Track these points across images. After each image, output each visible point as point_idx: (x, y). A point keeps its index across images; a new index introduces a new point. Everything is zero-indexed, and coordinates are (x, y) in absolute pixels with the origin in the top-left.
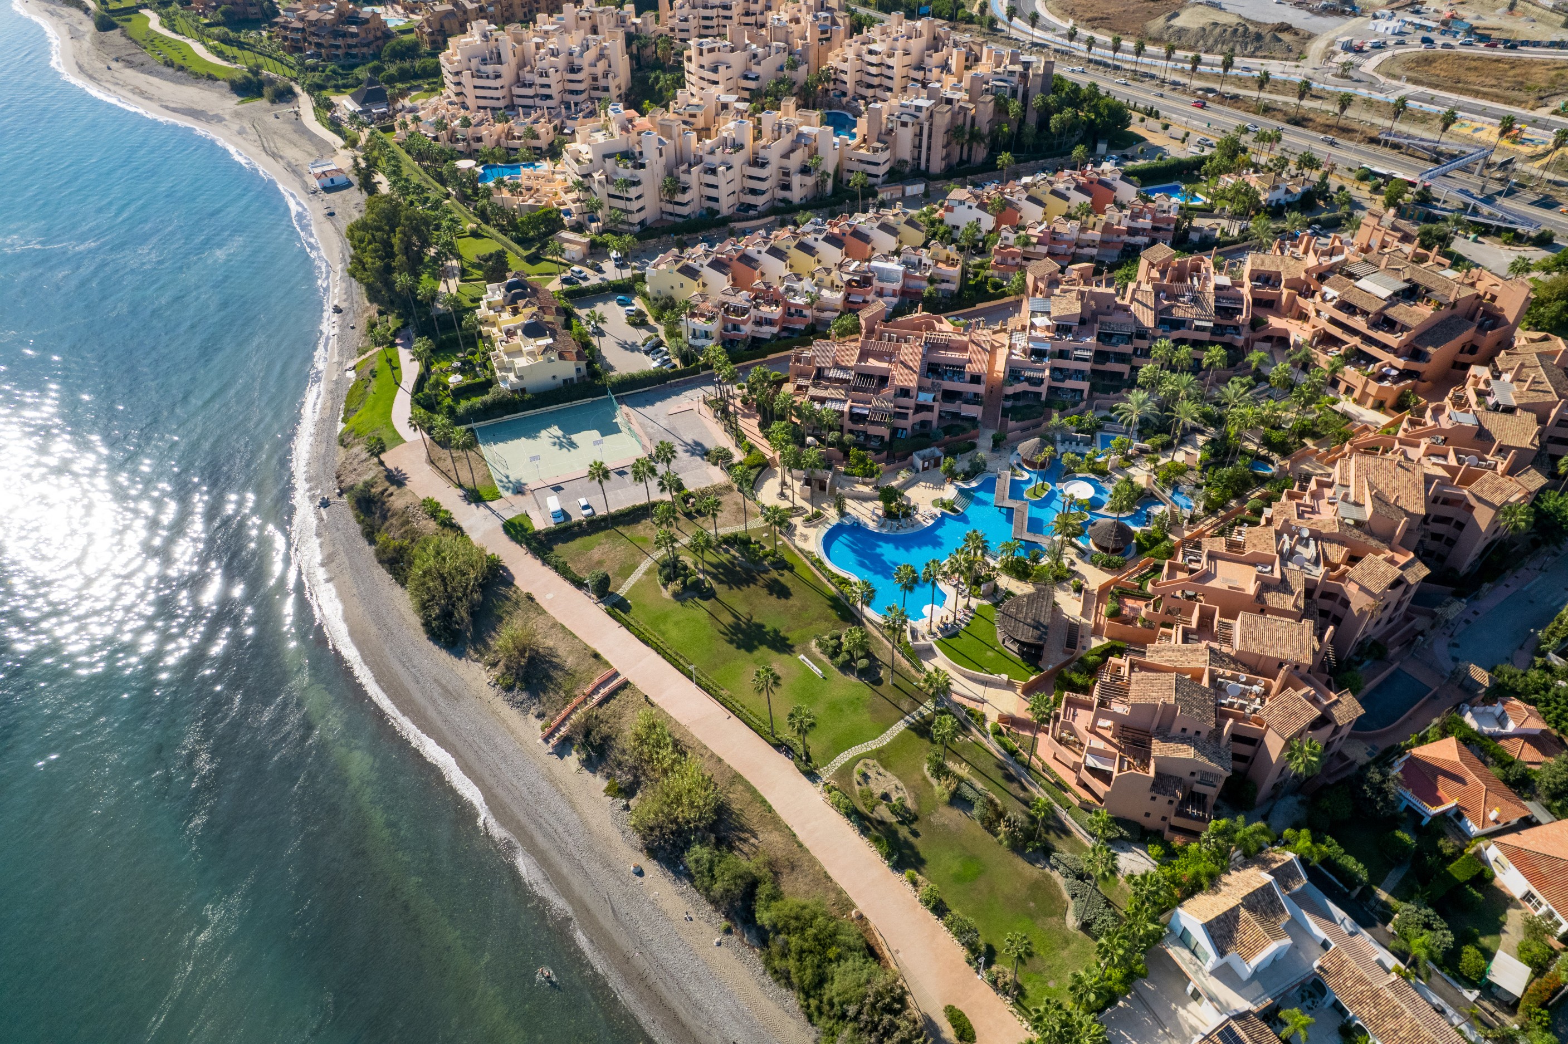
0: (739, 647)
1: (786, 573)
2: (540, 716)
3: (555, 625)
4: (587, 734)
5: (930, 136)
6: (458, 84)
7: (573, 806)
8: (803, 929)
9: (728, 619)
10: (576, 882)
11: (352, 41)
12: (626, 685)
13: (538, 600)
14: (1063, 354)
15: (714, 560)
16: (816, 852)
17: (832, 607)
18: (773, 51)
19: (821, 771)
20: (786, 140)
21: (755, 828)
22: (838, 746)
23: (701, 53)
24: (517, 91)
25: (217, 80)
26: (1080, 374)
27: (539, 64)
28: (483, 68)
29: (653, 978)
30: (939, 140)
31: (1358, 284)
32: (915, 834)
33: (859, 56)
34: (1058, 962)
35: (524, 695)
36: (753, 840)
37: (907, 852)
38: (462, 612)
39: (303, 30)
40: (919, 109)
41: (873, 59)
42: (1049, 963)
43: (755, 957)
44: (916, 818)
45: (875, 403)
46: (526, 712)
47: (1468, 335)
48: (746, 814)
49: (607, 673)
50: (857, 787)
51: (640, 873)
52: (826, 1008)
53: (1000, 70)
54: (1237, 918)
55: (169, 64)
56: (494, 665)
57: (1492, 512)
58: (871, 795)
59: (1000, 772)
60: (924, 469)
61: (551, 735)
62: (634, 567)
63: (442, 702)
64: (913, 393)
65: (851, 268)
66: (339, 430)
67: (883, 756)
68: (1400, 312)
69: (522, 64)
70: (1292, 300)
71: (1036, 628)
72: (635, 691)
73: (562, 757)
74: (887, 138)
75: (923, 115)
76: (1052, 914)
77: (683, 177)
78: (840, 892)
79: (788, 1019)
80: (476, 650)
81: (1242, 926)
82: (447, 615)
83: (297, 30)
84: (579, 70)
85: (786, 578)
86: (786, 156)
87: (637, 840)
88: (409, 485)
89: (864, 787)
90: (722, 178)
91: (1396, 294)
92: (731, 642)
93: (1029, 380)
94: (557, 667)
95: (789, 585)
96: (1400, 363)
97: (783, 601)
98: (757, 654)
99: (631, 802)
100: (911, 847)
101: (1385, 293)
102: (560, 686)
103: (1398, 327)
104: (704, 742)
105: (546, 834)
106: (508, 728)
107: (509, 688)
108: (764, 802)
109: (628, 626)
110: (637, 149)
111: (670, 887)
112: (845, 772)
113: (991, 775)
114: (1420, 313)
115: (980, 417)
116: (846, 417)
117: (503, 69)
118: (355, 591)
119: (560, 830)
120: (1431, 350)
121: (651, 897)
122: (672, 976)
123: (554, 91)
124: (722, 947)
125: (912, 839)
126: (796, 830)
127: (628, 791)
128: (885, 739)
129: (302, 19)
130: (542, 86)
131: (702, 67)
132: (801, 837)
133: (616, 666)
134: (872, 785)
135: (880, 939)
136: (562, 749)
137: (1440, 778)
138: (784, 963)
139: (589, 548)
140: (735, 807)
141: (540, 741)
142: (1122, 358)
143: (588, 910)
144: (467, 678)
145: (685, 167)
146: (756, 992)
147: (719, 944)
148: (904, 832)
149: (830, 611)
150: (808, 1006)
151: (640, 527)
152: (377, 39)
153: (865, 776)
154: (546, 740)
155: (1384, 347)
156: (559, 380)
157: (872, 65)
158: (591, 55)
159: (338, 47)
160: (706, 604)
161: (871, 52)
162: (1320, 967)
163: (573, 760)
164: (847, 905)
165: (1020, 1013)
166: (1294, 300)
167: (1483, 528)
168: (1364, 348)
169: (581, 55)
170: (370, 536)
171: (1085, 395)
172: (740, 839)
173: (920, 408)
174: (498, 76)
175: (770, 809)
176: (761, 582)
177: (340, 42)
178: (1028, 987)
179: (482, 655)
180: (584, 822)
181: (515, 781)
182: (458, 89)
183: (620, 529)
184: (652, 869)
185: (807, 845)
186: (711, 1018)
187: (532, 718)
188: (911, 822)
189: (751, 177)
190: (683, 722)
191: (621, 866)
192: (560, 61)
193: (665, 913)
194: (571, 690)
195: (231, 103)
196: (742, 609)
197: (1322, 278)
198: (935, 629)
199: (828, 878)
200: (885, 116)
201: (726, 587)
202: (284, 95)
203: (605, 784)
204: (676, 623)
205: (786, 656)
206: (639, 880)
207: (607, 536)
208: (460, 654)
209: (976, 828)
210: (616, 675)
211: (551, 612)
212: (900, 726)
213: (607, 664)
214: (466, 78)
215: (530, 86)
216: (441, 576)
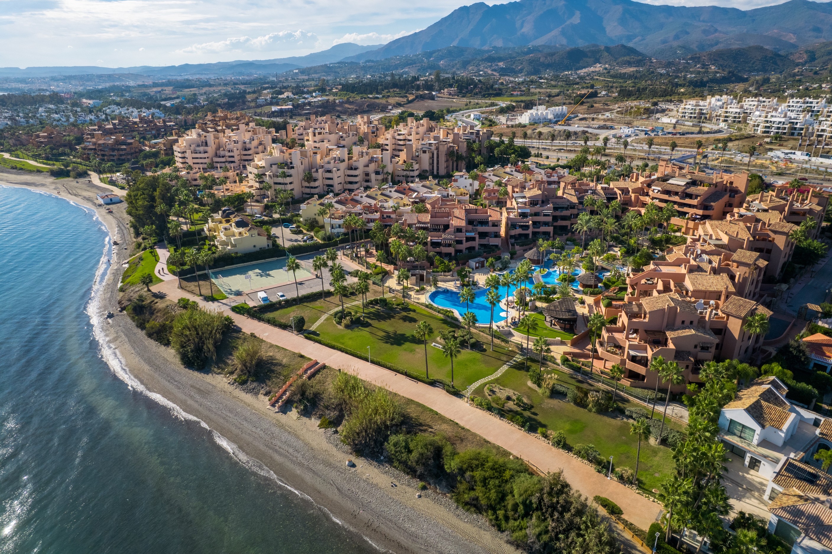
0: (392, 345)
1: (411, 312)
2: (266, 394)
3: (272, 346)
4: (303, 393)
5: (438, 157)
6: (183, 158)
7: (297, 437)
8: (483, 465)
9: (381, 334)
10: (308, 477)
11: (121, 153)
12: (324, 367)
13: (259, 336)
14: (536, 214)
15: (366, 311)
16: (474, 430)
17: (443, 323)
18: (351, 135)
19: (463, 392)
20: (366, 159)
21: (430, 423)
22: (471, 381)
23: (315, 135)
24: (216, 159)
25: (42, 172)
26: (546, 224)
27: (228, 147)
28: (198, 149)
29: (376, 524)
30: (443, 159)
31: (669, 182)
32: (536, 414)
33: (394, 138)
34: (655, 463)
35: (255, 384)
36: (430, 430)
37: (533, 422)
38: (209, 345)
39: (95, 149)
40: (430, 144)
41: (401, 137)
42: (649, 465)
43: (448, 499)
44: (532, 407)
45: (443, 236)
46: (257, 394)
47: (726, 198)
48: (421, 417)
49: (310, 363)
50: (489, 397)
51: (354, 466)
52: (510, 513)
53: (466, 132)
54: (761, 406)
55: (13, 168)
56: (232, 373)
57: (784, 237)
58: (500, 399)
59: (574, 380)
60: (477, 268)
61: (277, 401)
62: (318, 318)
63: (197, 397)
64: (464, 230)
65: (414, 196)
66: (119, 286)
67: (499, 381)
68: (692, 190)
69: (218, 148)
70: (637, 199)
71: (569, 312)
72: (331, 369)
73: (285, 413)
74: (417, 158)
75: (433, 148)
77: (314, 175)
78: (499, 448)
79: (482, 532)
80: (219, 368)
81: (766, 411)
82: (199, 349)
83: (91, 149)
84: (249, 149)
85: (412, 315)
86: (367, 166)
87: (348, 448)
88: (168, 298)
89: (494, 396)
90: (334, 175)
91: (688, 183)
92: (387, 343)
93: (521, 227)
94: (276, 365)
95: (415, 317)
96: (700, 212)
97: (413, 323)
99: (338, 429)
100: (535, 420)
101: (683, 183)
102: (280, 374)
103: (694, 197)
105: (281, 454)
106: (245, 403)
107: (243, 383)
108: (431, 410)
109: (320, 342)
110: (289, 161)
111: (376, 470)
112: (479, 391)
114: (702, 189)
115: (500, 245)
116: (429, 244)
117: (208, 149)
118: (133, 351)
119: (291, 450)
120: (712, 204)
121: (364, 477)
122: (391, 521)
123: (236, 159)
124: (423, 498)
125: (534, 416)
126: (457, 421)
127: (335, 423)
128: (499, 373)
129: (94, 144)
130: (230, 157)
131: (315, 142)
132: (462, 424)
133: (316, 359)
134: (498, 394)
135: (535, 468)
136: (285, 409)
137: (824, 348)
138: (472, 494)
139: (287, 313)
140: (413, 415)
141: (269, 407)
142: (564, 218)
143: (319, 492)
144: (214, 383)
145: (315, 170)
146: (455, 521)
147: (420, 496)
148: (527, 414)
149: (443, 325)
150: (497, 519)
151: (317, 302)
152: (136, 152)
153: (492, 391)
154: (273, 405)
155: (690, 206)
156: (257, 249)
157: (400, 140)
158: (255, 143)
159: (113, 156)
160: (366, 329)
161: (399, 135)
162: (820, 433)
163: (294, 414)
164: (506, 453)
165: (644, 493)
166: (638, 198)
167: (782, 248)
168: (680, 209)
169: (250, 143)
170: (141, 326)
171: (552, 235)
172: (421, 430)
173: (468, 239)
174: (206, 152)
175: (437, 414)
176: (397, 317)
177: (115, 153)
178: (643, 479)
179: (223, 369)
180: (307, 444)
181: (254, 429)
182: (183, 160)
183: (305, 304)
184: (361, 463)
185: (467, 427)
186: (426, 541)
187: (261, 397)
188: (530, 409)
189: (349, 176)
190: (367, 380)
191: (339, 465)
192: (240, 145)
193: (377, 485)
194: (288, 375)
195: (51, 179)
196: (389, 329)
197: (649, 186)
198: (509, 325)
199: (488, 442)
200: (414, 149)
201: (376, 321)
202: (84, 174)
203: (318, 422)
204: (350, 339)
205: (422, 345)
206: (353, 469)
207: (297, 308)
208: (207, 372)
209: (571, 407)
210: (317, 363)
211: (269, 341)
212: (505, 368)
213: (310, 359)
214: (188, 154)
215: (223, 157)
216: (195, 327)
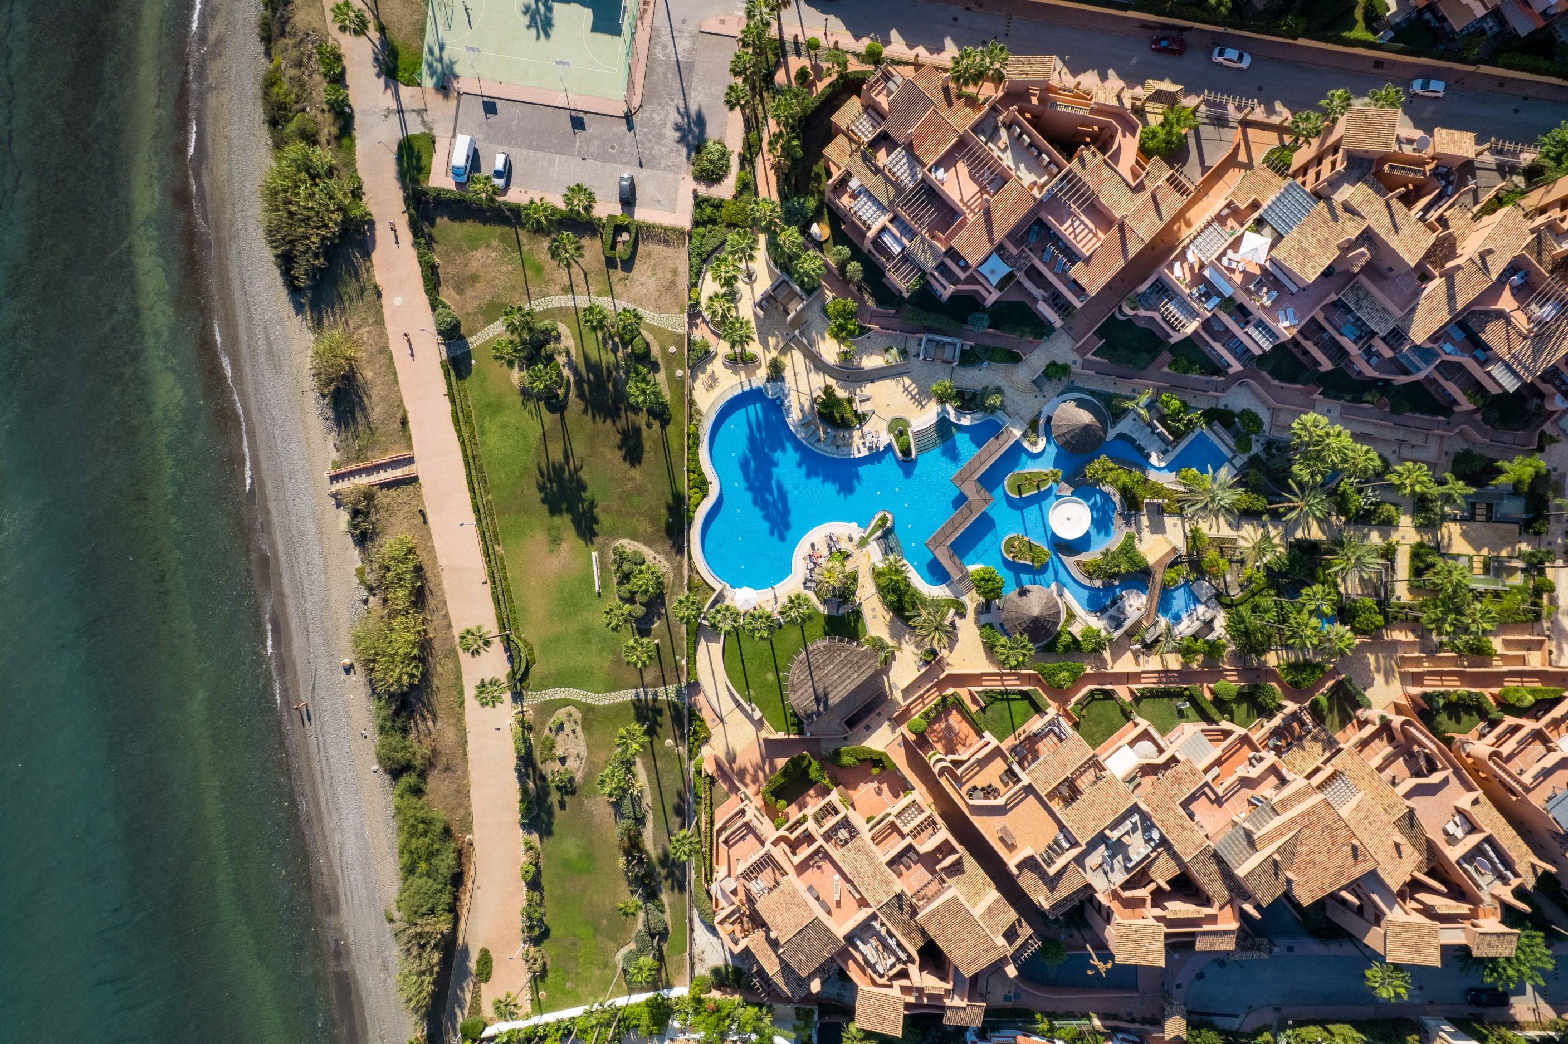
0: (544, 501)
1: (656, 425)
2: (337, 448)
7: (325, 568)
9: (556, 455)
10: (296, 643)
12: (415, 481)
13: (384, 301)
15: (594, 355)
16: (473, 768)
17: (669, 508)
19: (528, 694)
21: (439, 714)
22: (559, 680)
29: (316, 763)
32: (562, 805)
34: (587, 974)
35: (330, 413)
36: (430, 723)
37: (544, 816)
42: (581, 969)
44: (573, 792)
46: (328, 431)
48: (440, 694)
49: (404, 453)
50: (547, 731)
58: (552, 748)
59: (676, 800)
61: (337, 478)
67: (591, 715)
71: (818, 700)
72: (418, 495)
73: (336, 508)
76: (613, 939)
78: (469, 814)
85: (650, 434)
89: (552, 736)
92: (541, 488)
94: (363, 409)
95: (647, 446)
97: (626, 466)
98: (557, 520)
99: (370, 600)
100: (550, 814)
102: (358, 434)
104: (447, 597)
106: (307, 435)
107: (322, 392)
108: (461, 693)
111: (364, 699)
112: (549, 708)
113: (666, 796)
119: (306, 583)
121: (347, 697)
122: (331, 771)
124: (376, 776)
125: (556, 808)
126: (470, 737)
127: (373, 587)
128: (605, 699)
132: (469, 747)
133: (417, 451)
134: (560, 739)
135: (472, 872)
136: (341, 500)
139: (474, 244)
140: (437, 682)
141: (326, 476)
144: (295, 347)
147: (375, 772)
148: (554, 798)
149: (663, 511)
153: (561, 727)
154: (332, 480)
160: (548, 417)
163: (344, 518)
164: (468, 828)
172: (422, 715)
175: (462, 704)
176: (621, 423)
178: (550, 975)
180: (327, 589)
183: (522, 234)
185: (470, 757)
187: (330, 444)
188: (567, 793)
190: (442, 561)
191: (336, 654)
193: (350, 718)
194: (366, 447)
196: (579, 449)
199: (468, 796)
201: (581, 406)
203: (359, 565)
204: (503, 426)
205: (582, 543)
207: (501, 240)
208: (298, 308)
210: (412, 461)
212: (628, 695)
213: (408, 440)
